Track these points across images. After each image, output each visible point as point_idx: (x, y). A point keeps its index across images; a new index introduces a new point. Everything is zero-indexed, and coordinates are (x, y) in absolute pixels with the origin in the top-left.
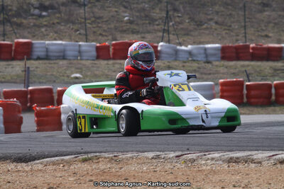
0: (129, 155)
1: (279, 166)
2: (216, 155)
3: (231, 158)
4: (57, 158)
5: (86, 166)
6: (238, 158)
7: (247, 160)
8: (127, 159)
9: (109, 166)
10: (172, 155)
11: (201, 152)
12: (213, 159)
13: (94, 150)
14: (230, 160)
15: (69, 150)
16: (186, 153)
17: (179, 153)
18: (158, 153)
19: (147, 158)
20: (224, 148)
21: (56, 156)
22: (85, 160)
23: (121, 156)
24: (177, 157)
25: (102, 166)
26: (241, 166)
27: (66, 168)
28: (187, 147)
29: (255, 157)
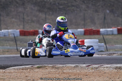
3: (117, 67)
6: (120, 67)
8: (61, 67)
12: (107, 67)
14: (116, 68)
16: (89, 65)
19: (72, 67)
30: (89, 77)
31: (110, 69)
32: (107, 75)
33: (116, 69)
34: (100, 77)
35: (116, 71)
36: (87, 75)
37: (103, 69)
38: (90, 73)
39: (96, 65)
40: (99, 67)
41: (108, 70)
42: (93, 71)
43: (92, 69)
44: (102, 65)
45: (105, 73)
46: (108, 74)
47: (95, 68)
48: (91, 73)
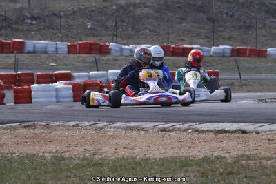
0: (57, 124)
1: (160, 133)
2: (118, 125)
3: (128, 127)
4: (7, 125)
5: (26, 131)
6: (132, 127)
7: (138, 129)
8: (56, 127)
9: (42, 131)
10: (87, 124)
11: (108, 122)
12: (115, 127)
13: (34, 119)
14: (127, 129)
15: (17, 119)
16: (97, 123)
17: (92, 123)
18: (77, 123)
19: (70, 126)
20: (125, 120)
21: (7, 123)
22: (26, 127)
23: (51, 124)
24: (90, 125)
25: (37, 131)
26: (134, 132)
27: (12, 132)
28: (99, 118)
29: (144, 126)
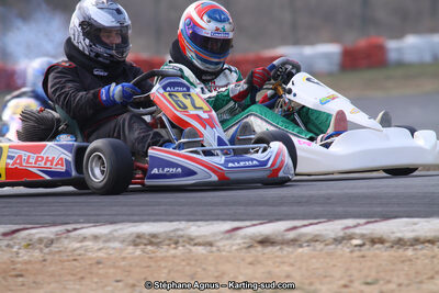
30: (34, 282)
31: (112, 245)
32: (112, 271)
33: (136, 245)
34: (84, 282)
35: (138, 252)
36: (21, 276)
37: (78, 245)
38: (29, 267)
39: (44, 229)
40: (58, 239)
41: (100, 249)
42: (37, 253)
43: (30, 245)
44: (70, 227)
45: (98, 263)
46: (115, 267)
47: (40, 240)
48: (38, 266)
